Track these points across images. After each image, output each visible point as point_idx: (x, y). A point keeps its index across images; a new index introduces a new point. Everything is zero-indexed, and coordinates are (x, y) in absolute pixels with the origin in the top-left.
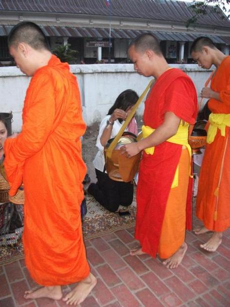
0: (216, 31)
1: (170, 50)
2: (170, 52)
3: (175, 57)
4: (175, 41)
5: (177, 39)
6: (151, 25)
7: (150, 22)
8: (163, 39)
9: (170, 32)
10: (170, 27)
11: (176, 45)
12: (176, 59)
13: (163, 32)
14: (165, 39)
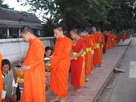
0: (34, 23)
1: (14, 32)
2: (14, 33)
3: (17, 35)
4: (16, 28)
5: (17, 27)
6: (4, 21)
7: (4, 19)
8: (10, 27)
9: (13, 24)
10: (13, 22)
11: (16, 30)
12: (17, 36)
13: (10, 24)
14: (11, 27)
